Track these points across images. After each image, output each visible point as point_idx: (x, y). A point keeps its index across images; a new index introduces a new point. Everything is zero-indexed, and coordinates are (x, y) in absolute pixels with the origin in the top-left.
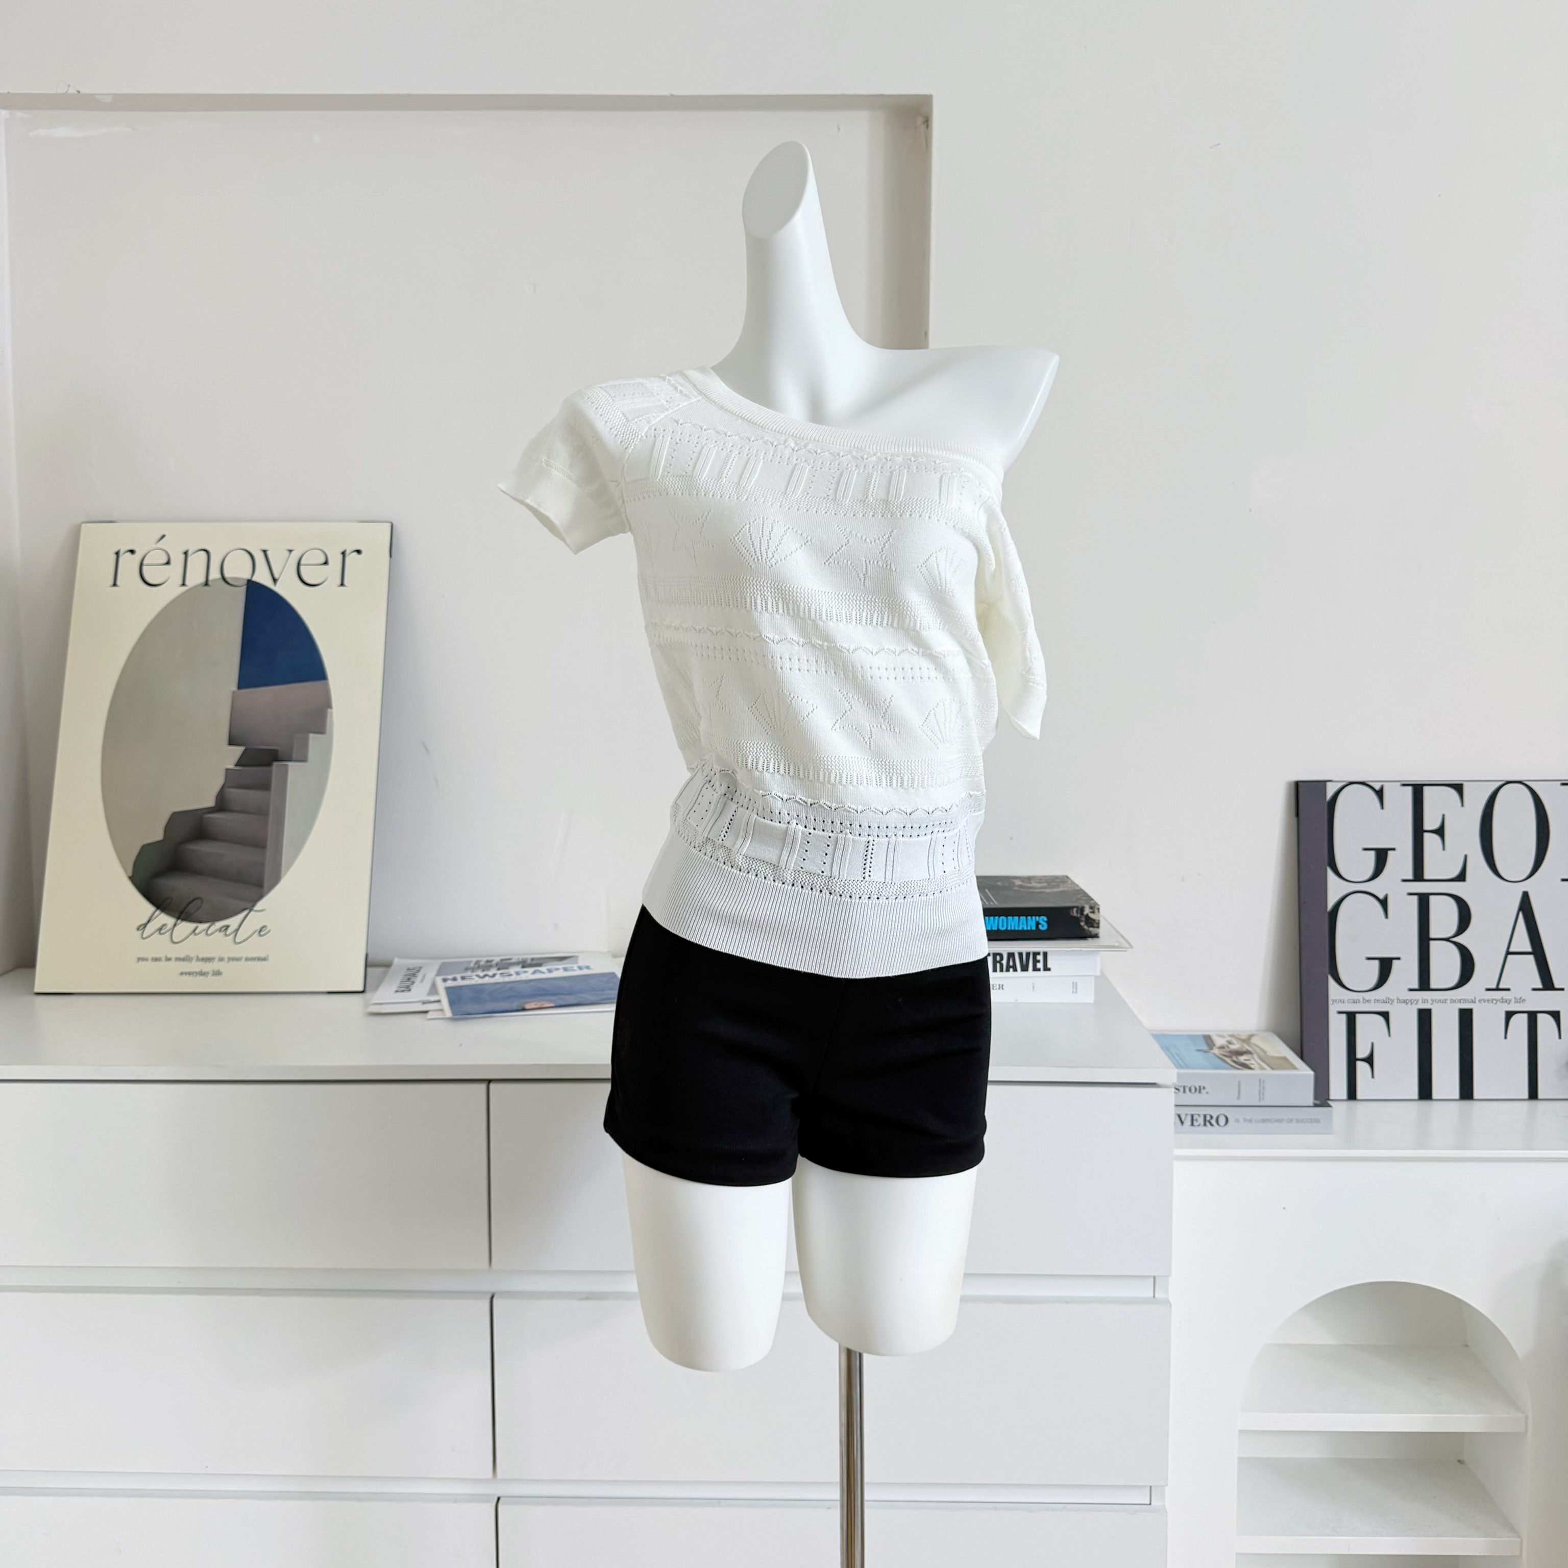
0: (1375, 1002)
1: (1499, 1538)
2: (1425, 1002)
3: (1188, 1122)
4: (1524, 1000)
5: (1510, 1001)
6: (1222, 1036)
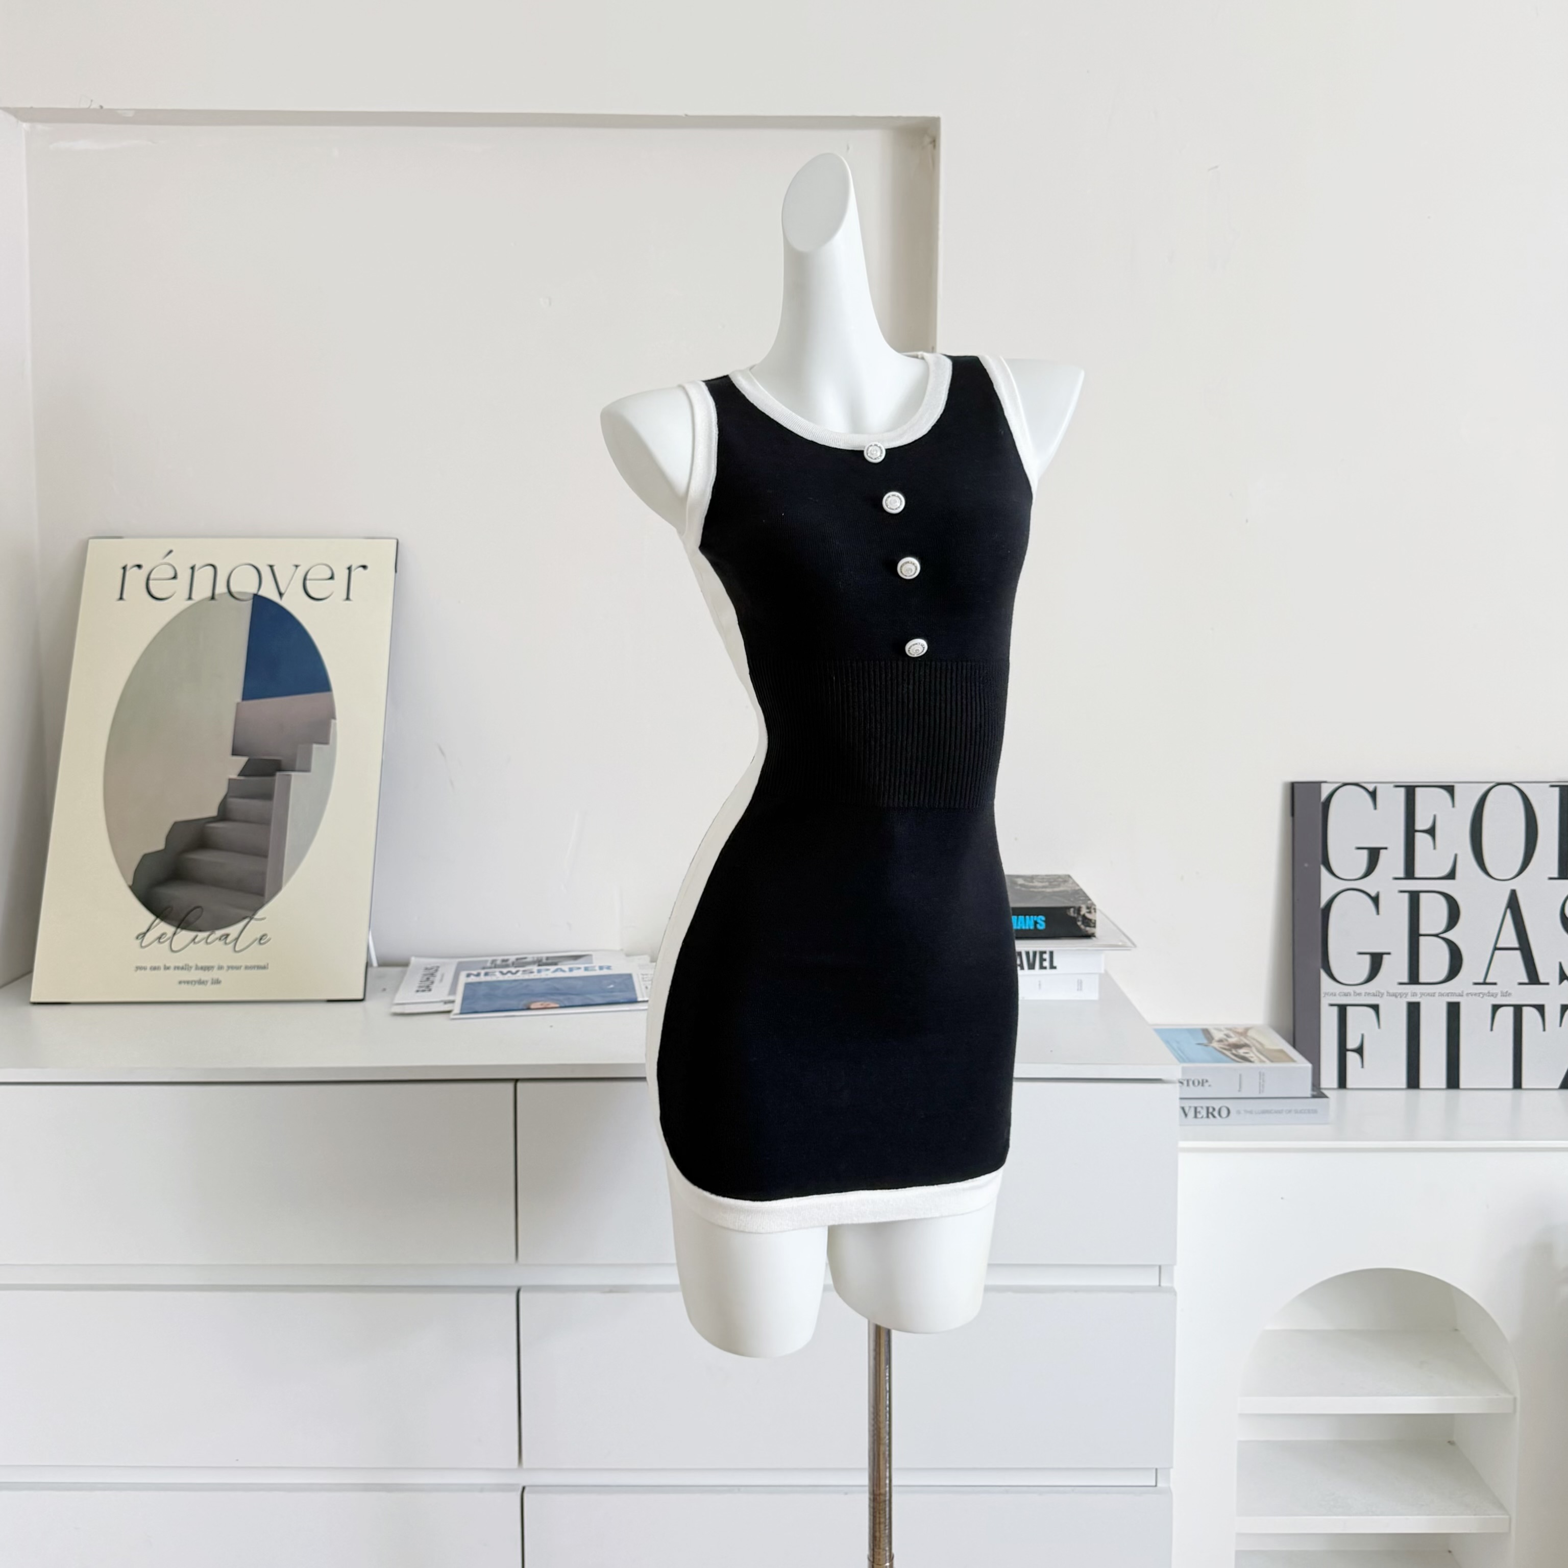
0: (1365, 995)
1: (1489, 1515)
2: (1414, 996)
3: (1191, 1114)
4: (1510, 994)
5: (1497, 995)
6: (1219, 1030)
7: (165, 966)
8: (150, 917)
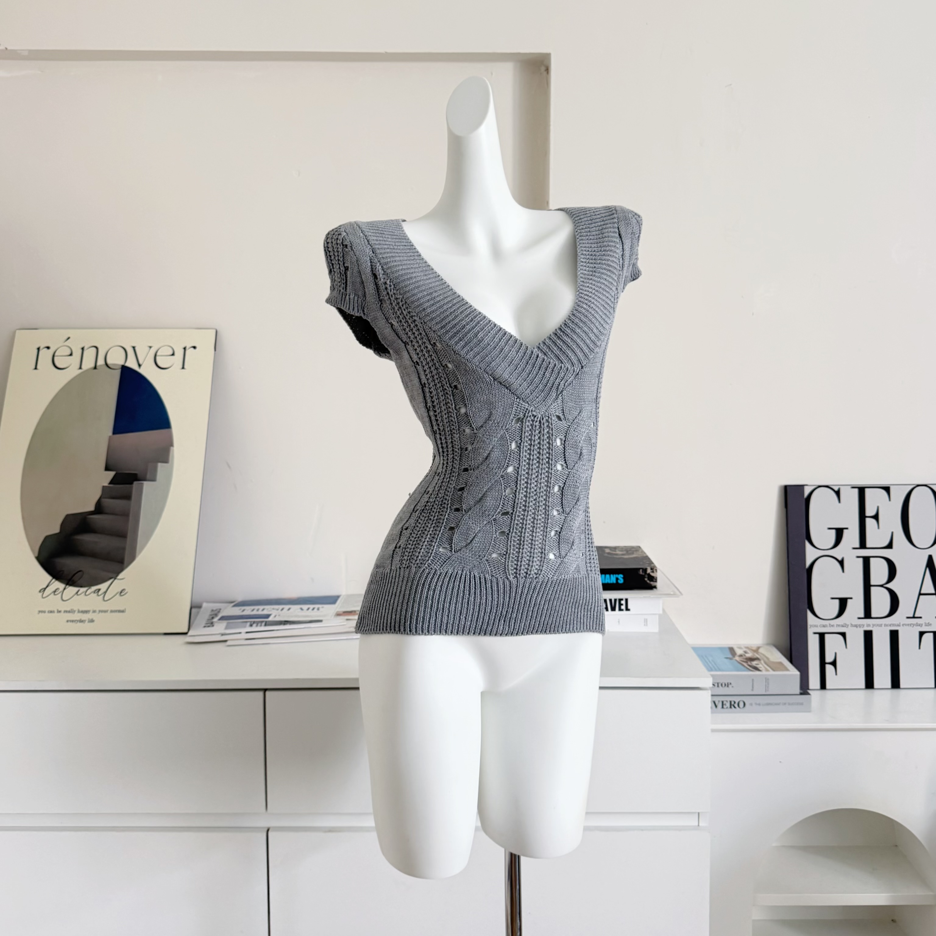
0: (836, 627)
2: (868, 626)
3: (720, 705)
4: (931, 624)
5: (922, 625)
6: (740, 648)
7: (58, 610)
8: (49, 578)
